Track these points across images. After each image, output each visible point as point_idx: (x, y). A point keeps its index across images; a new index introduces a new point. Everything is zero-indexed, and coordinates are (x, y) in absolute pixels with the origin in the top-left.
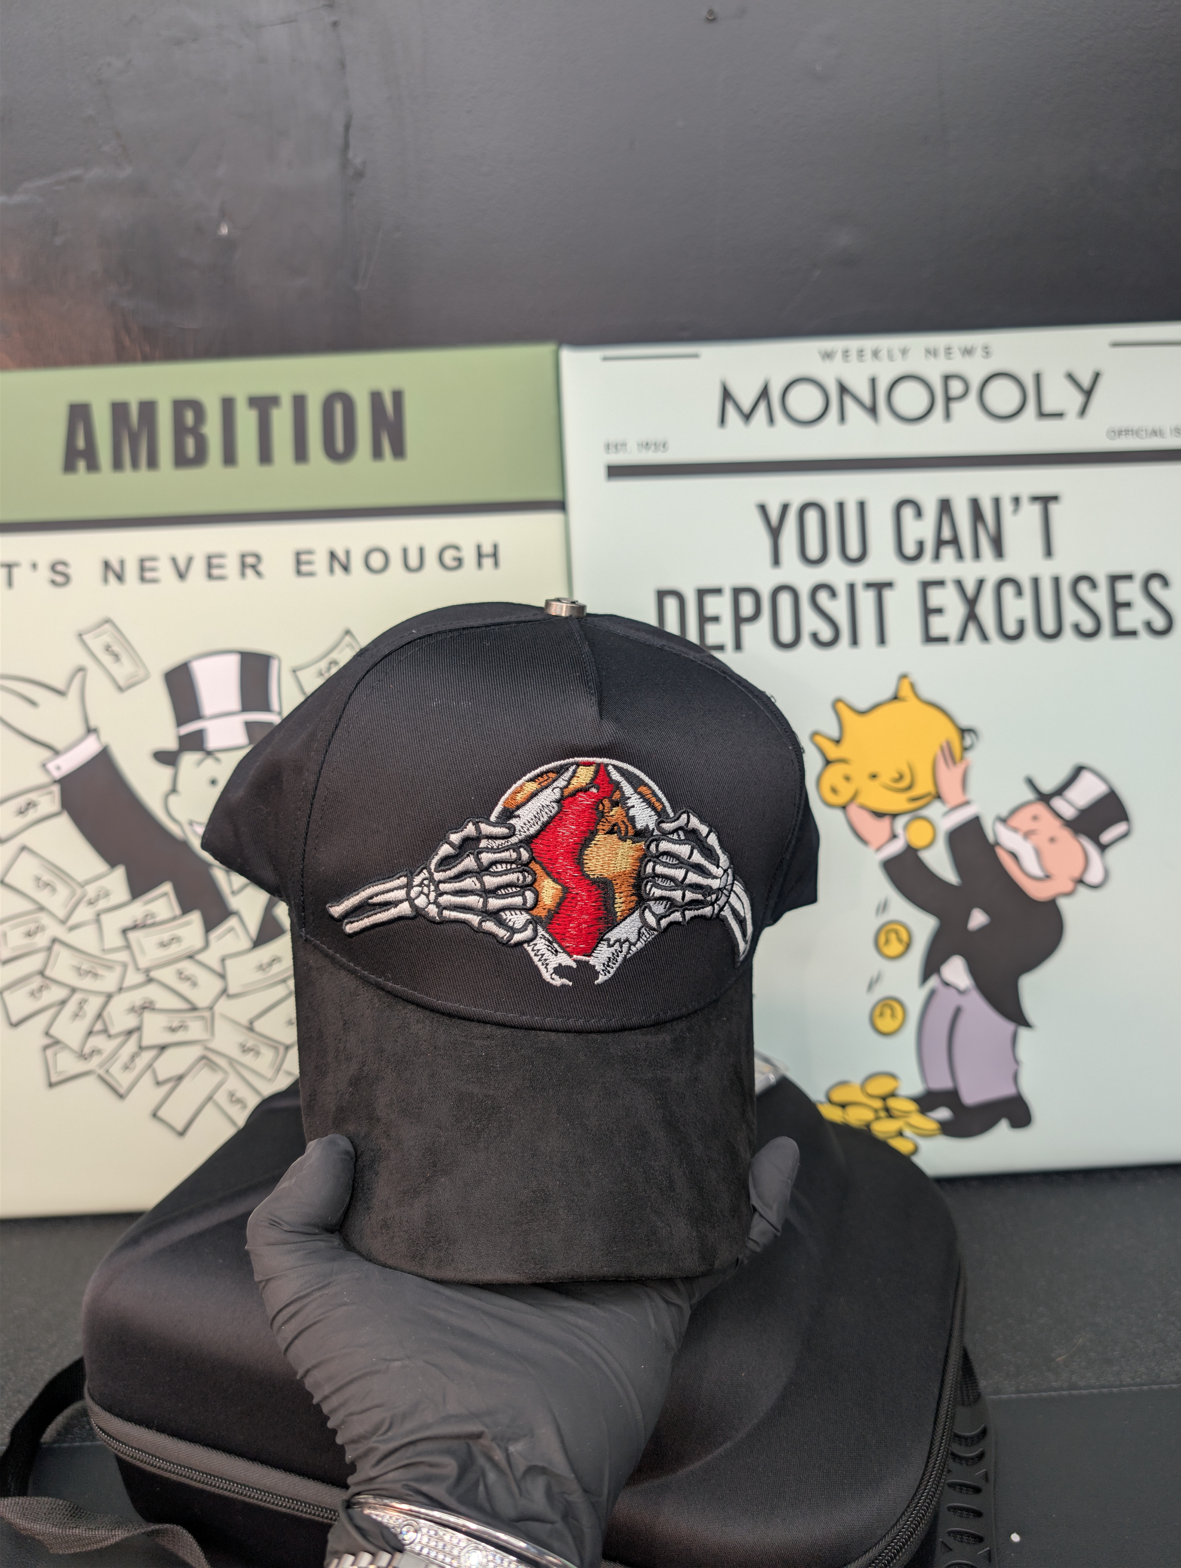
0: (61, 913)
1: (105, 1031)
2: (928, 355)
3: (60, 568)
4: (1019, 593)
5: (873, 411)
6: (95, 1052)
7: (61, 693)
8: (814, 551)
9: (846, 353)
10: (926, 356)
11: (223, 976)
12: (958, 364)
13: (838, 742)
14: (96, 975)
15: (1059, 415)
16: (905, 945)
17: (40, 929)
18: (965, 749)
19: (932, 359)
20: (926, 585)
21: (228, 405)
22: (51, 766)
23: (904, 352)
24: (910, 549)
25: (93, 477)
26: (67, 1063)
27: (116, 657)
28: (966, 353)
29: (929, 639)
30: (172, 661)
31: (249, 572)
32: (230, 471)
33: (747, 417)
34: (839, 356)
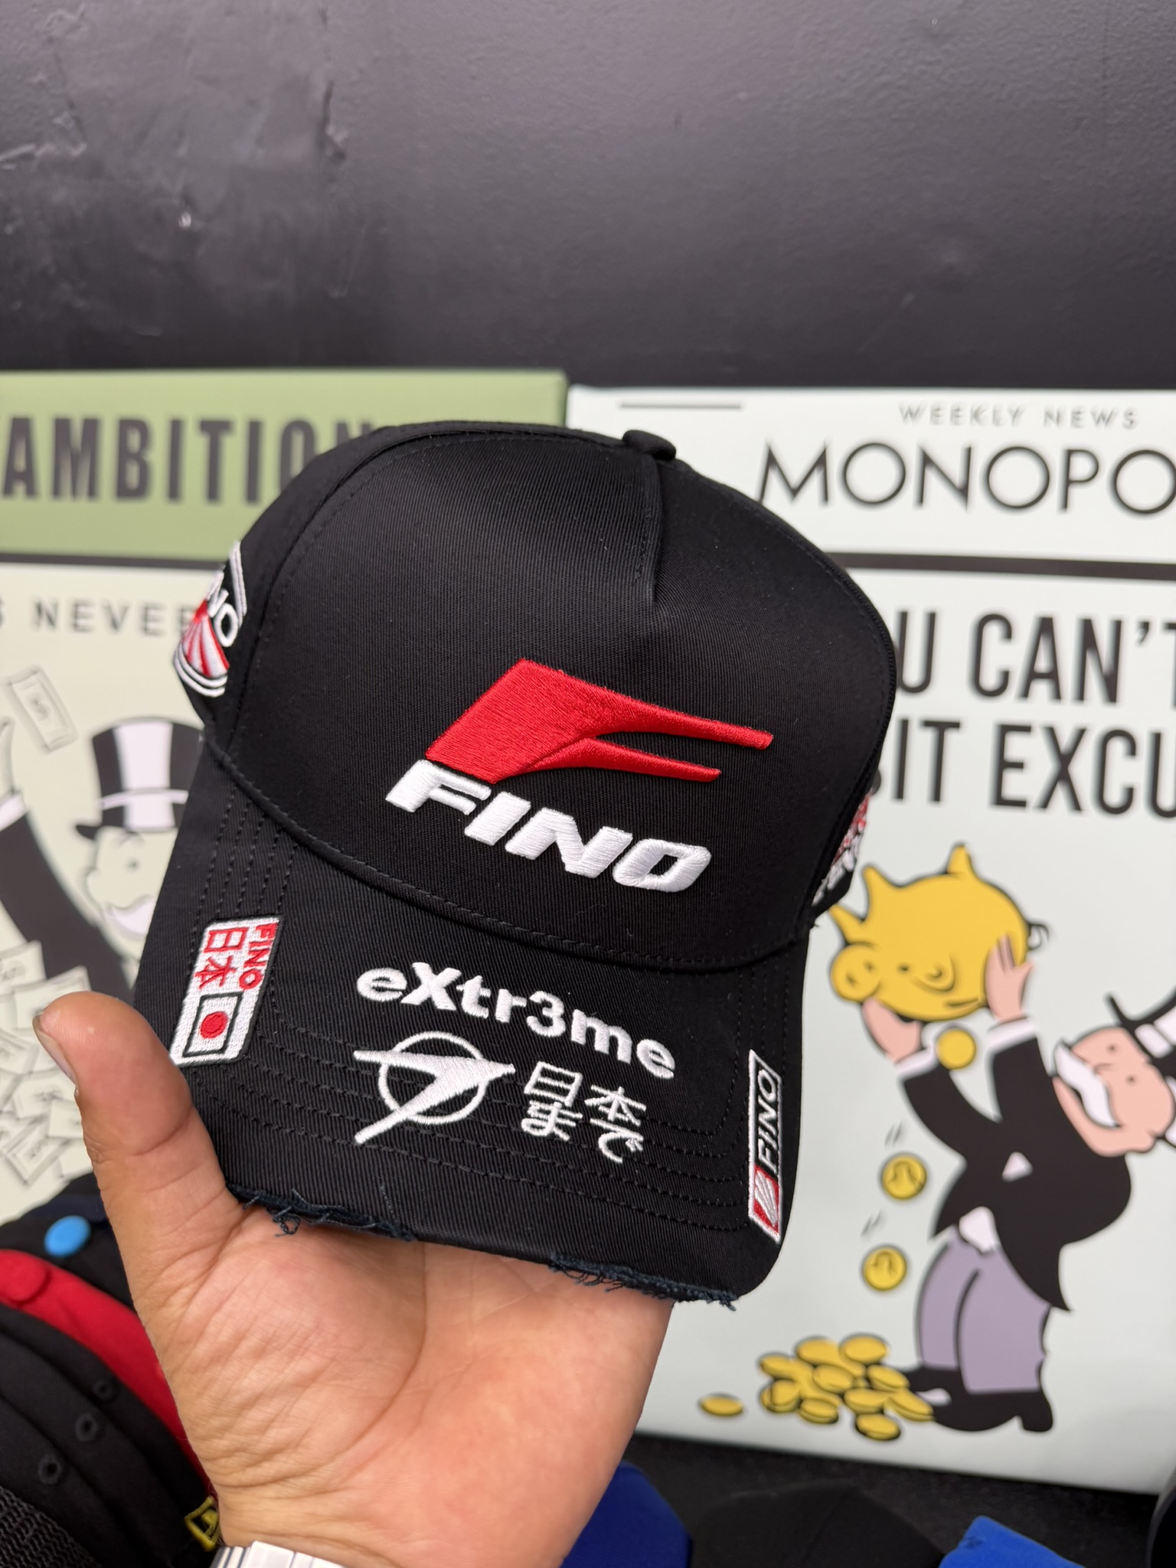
1: (12, 1114)
2: (1049, 419)
4: (1132, 751)
5: (964, 492)
9: (936, 412)
12: (1089, 434)
13: (863, 919)
16: (917, 1184)
18: (1030, 949)
21: (176, 428)
23: (1016, 412)
24: (990, 680)
25: (30, 504)
27: (43, 712)
28: (1100, 420)
29: (1000, 800)
32: (173, 508)
33: (795, 491)
34: (927, 415)
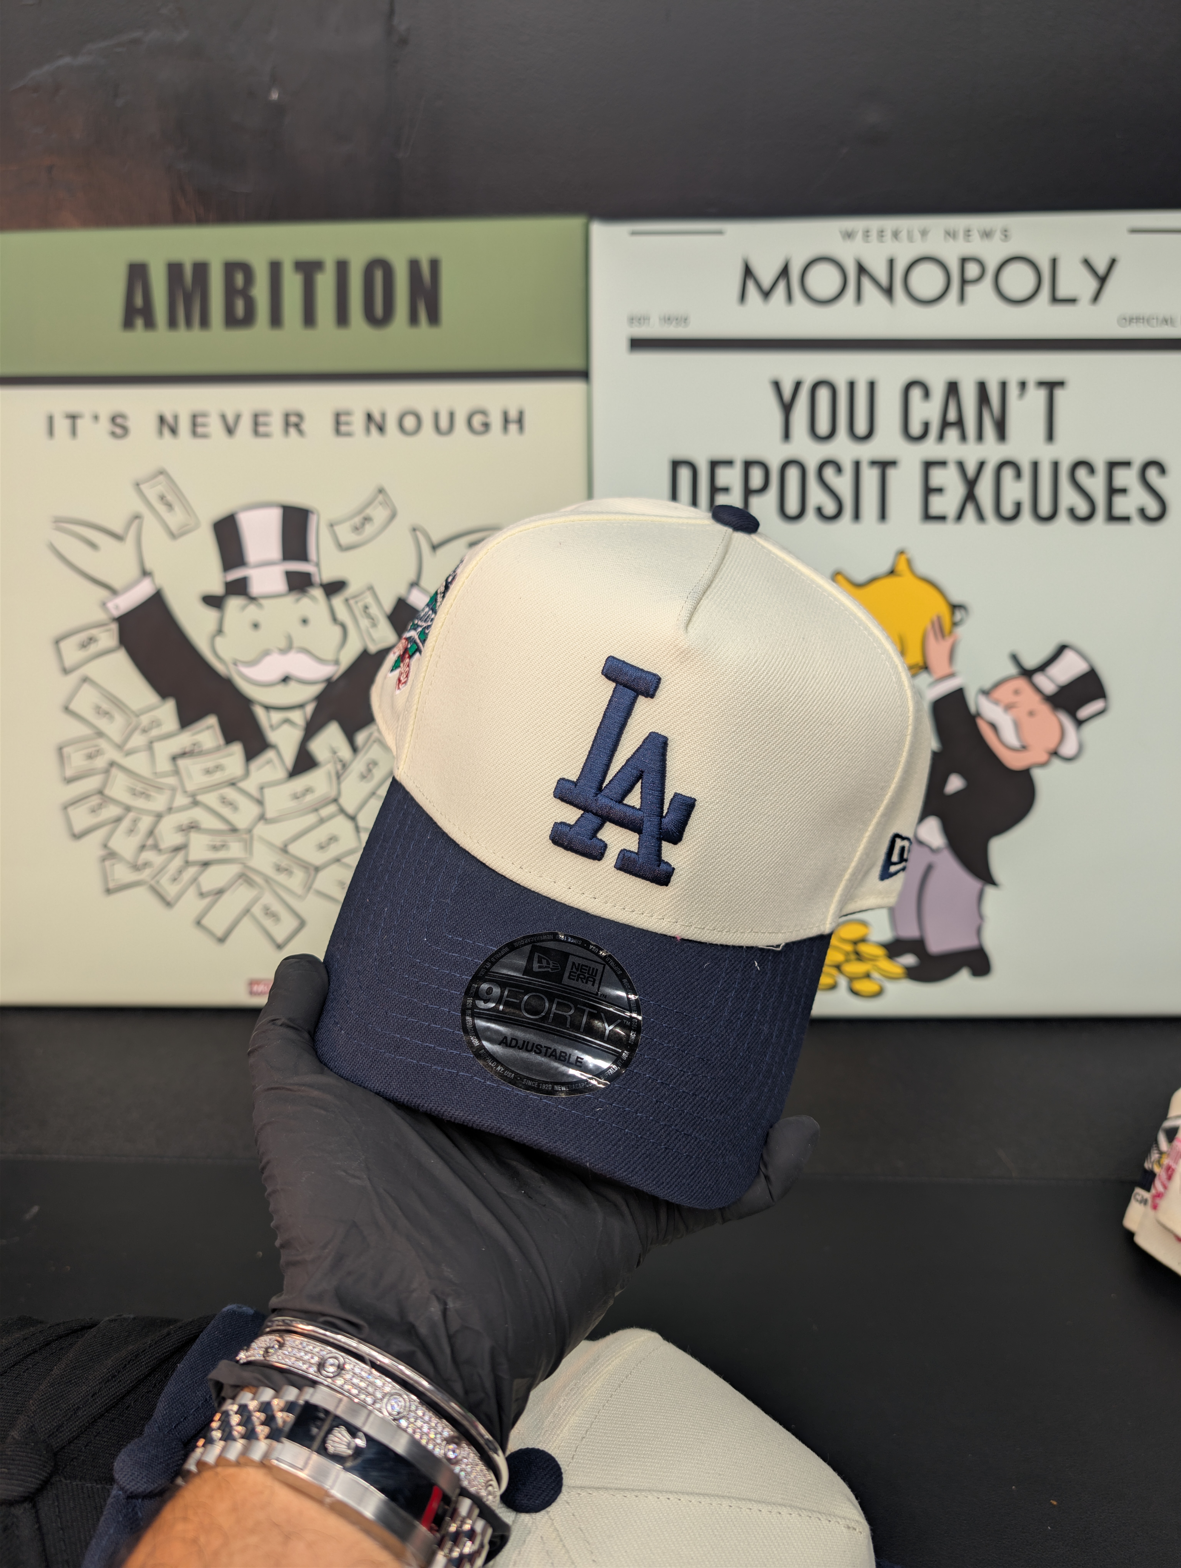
0: (118, 738)
1: (156, 847)
2: (948, 237)
3: (119, 420)
4: (1018, 475)
6: (146, 865)
7: (119, 538)
8: (823, 427)
9: (867, 233)
10: (945, 238)
11: (260, 802)
12: (976, 247)
14: (148, 797)
15: (1072, 301)
17: (99, 752)
19: (951, 240)
20: (928, 465)
21: (275, 268)
22: (110, 605)
23: (924, 232)
24: (916, 429)
25: (150, 335)
26: (121, 873)
27: (170, 506)
28: (985, 236)
29: (928, 517)
30: (220, 511)
31: (292, 431)
32: (276, 333)
33: (766, 294)
34: (860, 236)
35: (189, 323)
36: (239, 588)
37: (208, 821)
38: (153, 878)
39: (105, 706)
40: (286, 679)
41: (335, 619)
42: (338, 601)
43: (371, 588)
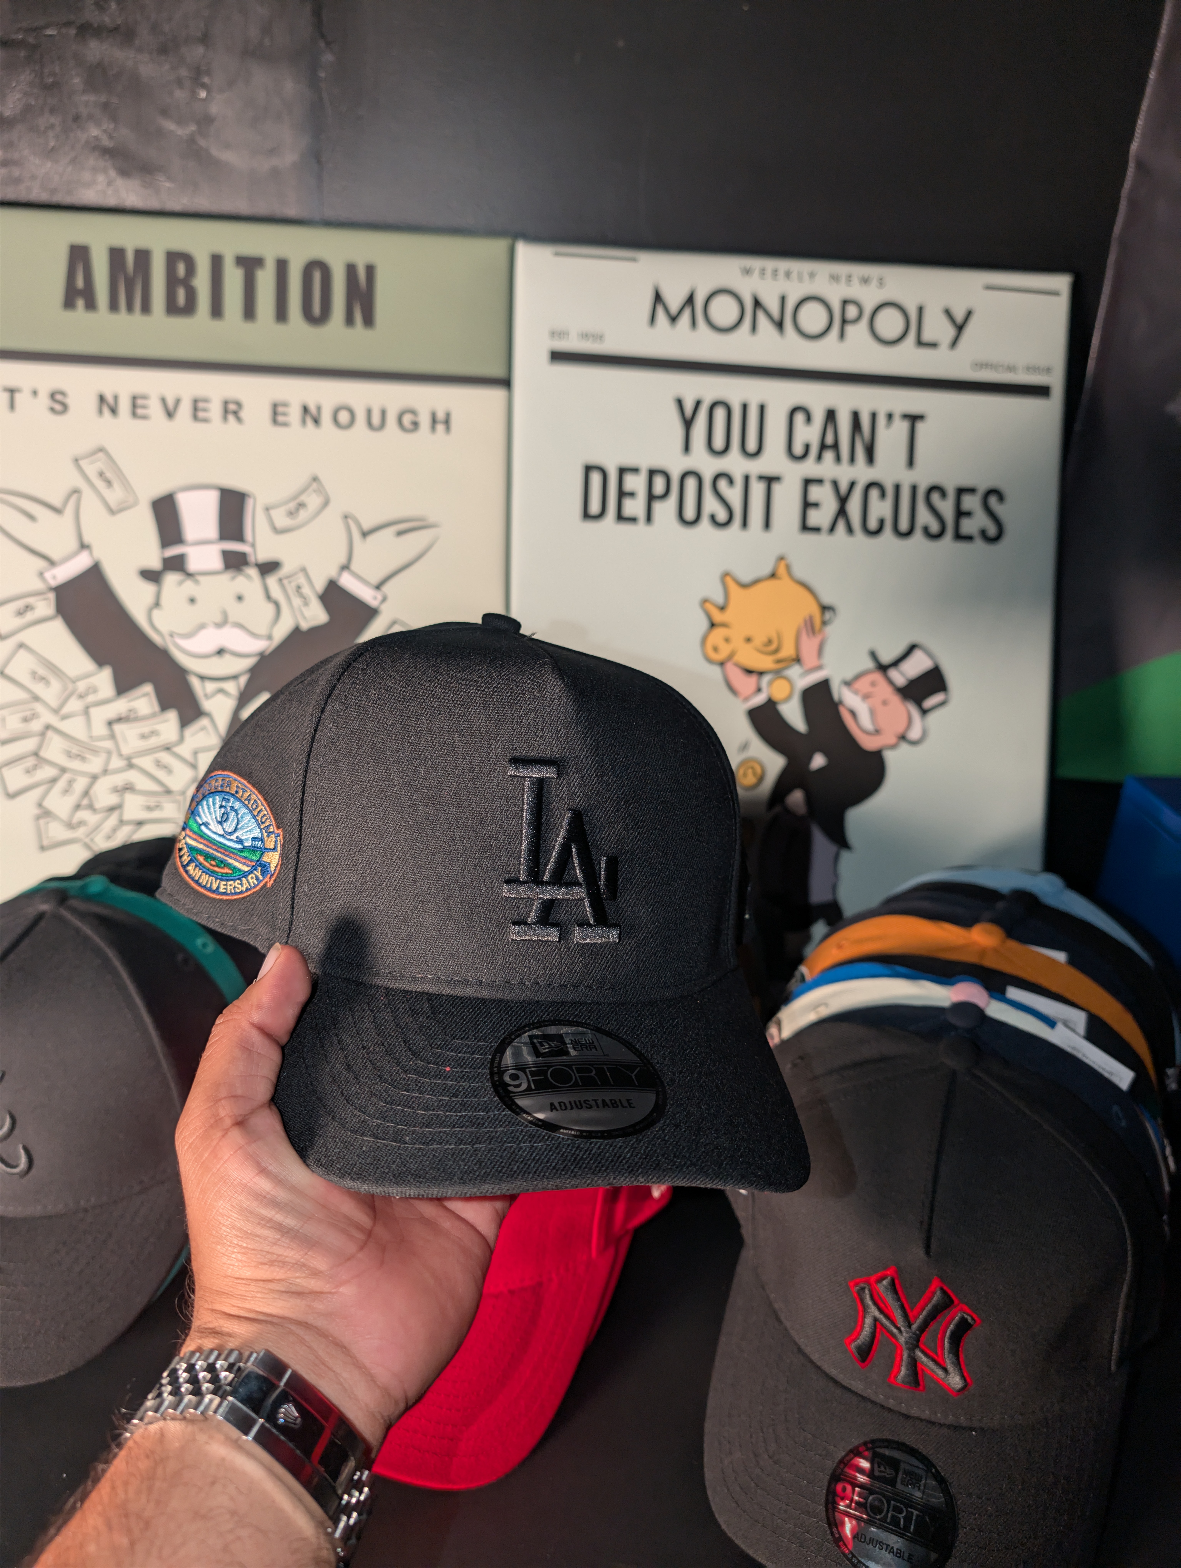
0: (54, 703)
1: (91, 807)
3: (59, 397)
5: (780, 325)
6: (81, 823)
7: (58, 511)
8: (719, 442)
9: (763, 271)
10: (830, 281)
12: (855, 291)
13: (722, 608)
14: (83, 759)
15: (933, 345)
16: (758, 778)
17: (35, 716)
18: (824, 623)
19: (834, 284)
20: (807, 482)
21: (217, 261)
22: (48, 575)
23: (812, 275)
24: (798, 450)
26: (56, 831)
27: (109, 483)
29: (805, 527)
31: (231, 418)
32: (216, 324)
33: (673, 319)
34: (756, 273)
35: (130, 308)
36: (176, 564)
37: (142, 783)
38: (88, 835)
39: (42, 671)
40: (220, 652)
41: (269, 597)
42: (272, 581)
43: (304, 570)
